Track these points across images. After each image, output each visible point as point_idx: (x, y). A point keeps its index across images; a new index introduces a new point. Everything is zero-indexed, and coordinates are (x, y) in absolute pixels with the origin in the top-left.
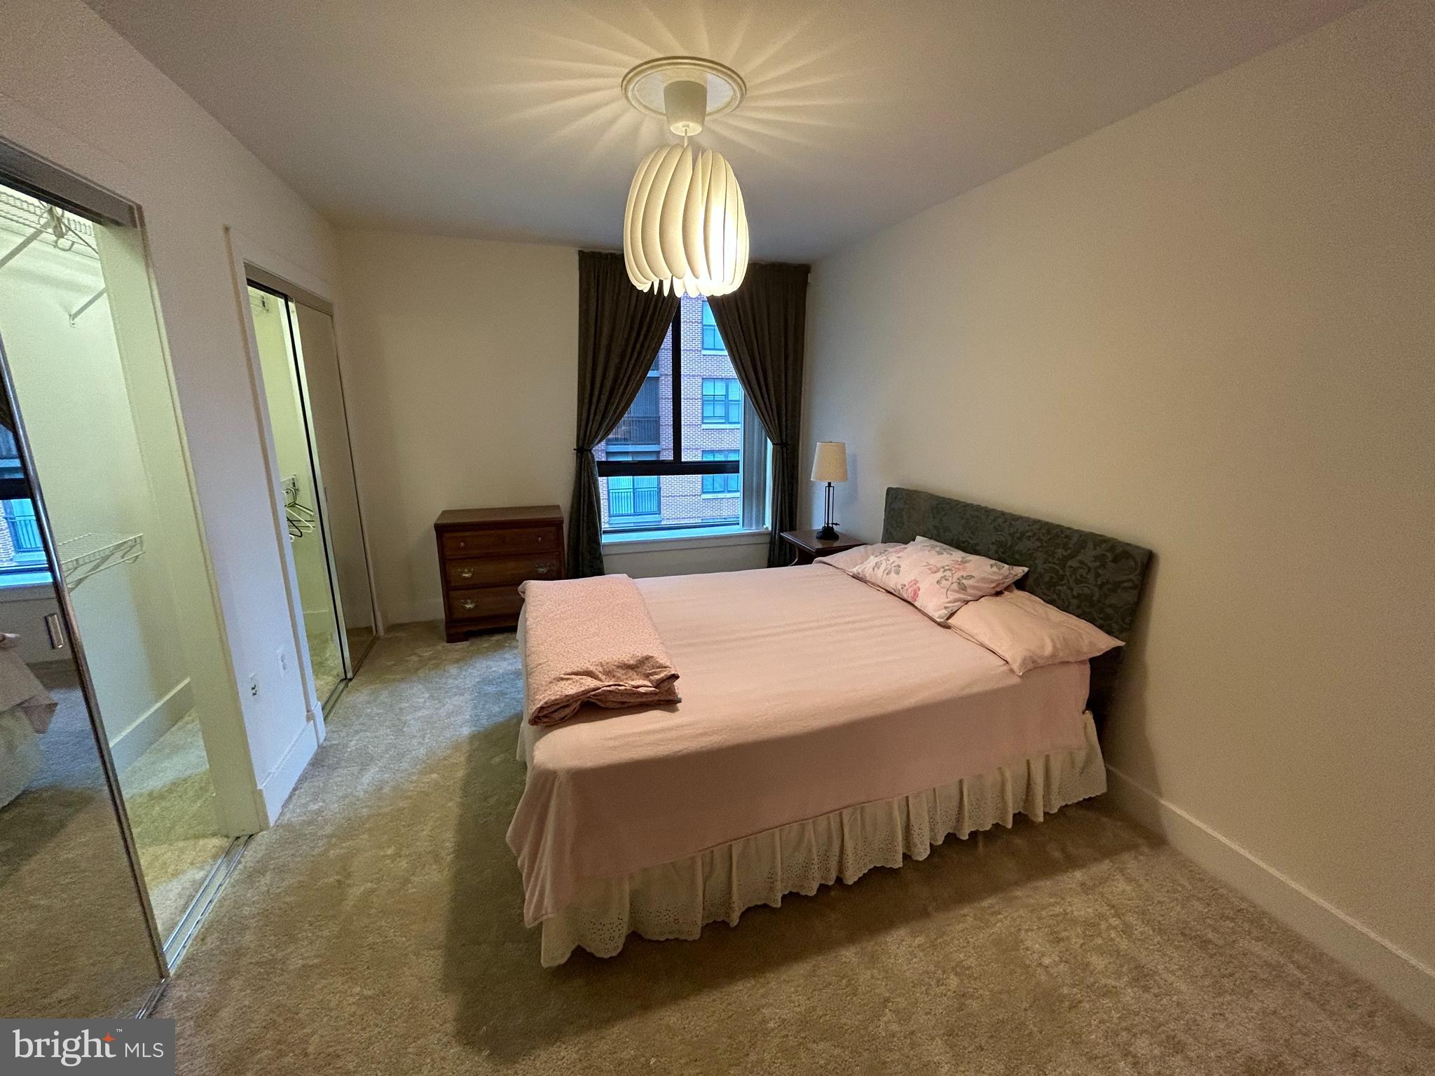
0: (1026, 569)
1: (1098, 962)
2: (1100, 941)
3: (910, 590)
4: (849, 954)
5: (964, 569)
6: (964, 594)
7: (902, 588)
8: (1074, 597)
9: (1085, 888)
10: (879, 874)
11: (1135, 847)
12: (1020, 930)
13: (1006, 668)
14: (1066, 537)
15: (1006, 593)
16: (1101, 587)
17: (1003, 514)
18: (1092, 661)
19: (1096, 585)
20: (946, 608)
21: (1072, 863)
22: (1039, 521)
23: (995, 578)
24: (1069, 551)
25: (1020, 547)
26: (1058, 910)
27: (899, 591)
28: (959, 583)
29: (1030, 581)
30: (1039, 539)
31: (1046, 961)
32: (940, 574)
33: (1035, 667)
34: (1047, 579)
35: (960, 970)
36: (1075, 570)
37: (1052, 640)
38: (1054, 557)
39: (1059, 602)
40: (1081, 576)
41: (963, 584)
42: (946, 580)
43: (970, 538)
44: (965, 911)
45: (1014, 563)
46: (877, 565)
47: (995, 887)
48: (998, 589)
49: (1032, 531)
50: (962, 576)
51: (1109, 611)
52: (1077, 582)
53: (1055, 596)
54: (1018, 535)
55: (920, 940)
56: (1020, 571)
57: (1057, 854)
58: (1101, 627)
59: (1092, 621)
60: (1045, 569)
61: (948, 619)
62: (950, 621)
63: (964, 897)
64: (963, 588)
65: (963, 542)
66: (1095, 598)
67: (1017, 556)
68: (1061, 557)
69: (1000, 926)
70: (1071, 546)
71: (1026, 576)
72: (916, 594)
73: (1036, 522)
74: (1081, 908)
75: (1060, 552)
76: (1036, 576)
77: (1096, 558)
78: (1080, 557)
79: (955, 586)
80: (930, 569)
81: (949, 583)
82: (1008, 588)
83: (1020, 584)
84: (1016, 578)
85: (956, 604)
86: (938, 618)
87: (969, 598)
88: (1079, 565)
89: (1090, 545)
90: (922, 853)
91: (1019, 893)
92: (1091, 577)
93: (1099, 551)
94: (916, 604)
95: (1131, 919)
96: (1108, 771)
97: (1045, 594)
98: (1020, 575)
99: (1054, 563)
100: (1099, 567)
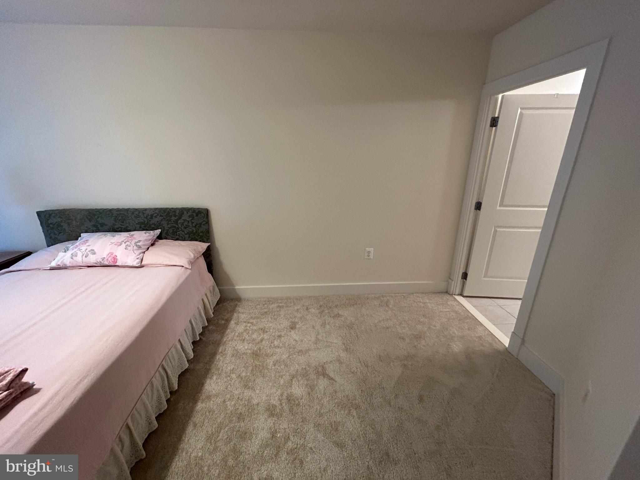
0: (160, 230)
1: (254, 336)
2: (251, 332)
3: (110, 259)
4: (200, 406)
5: (135, 238)
6: (142, 249)
7: (103, 260)
8: (186, 234)
9: (237, 324)
10: (181, 376)
11: (236, 306)
12: (234, 347)
13: (183, 269)
14: (174, 212)
15: (156, 243)
16: (195, 227)
17: (136, 210)
18: (202, 254)
19: (193, 227)
20: (137, 259)
21: (228, 321)
22: (157, 208)
23: (150, 238)
24: (177, 217)
25: (152, 222)
26: (237, 334)
27: (101, 262)
28: (136, 246)
29: (164, 235)
30: (161, 216)
31: (246, 347)
32: (124, 245)
33: (192, 263)
34: (171, 231)
35: (232, 371)
36: (183, 224)
37: (191, 252)
38: (171, 222)
39: (180, 238)
40: (186, 225)
41: (138, 245)
42: (129, 246)
43: (122, 225)
44: (218, 357)
45: (153, 229)
46: (72, 256)
47: (218, 344)
48: (152, 243)
49: (156, 213)
50: (136, 242)
51: (201, 234)
52: (185, 228)
53: (177, 237)
54: (150, 217)
55: (215, 378)
56: (158, 232)
57: (223, 322)
58: (200, 241)
59: (196, 240)
60: (169, 227)
61: (141, 263)
62: (142, 263)
63: (214, 355)
64: (140, 247)
65: (118, 228)
66: (194, 232)
67: (153, 226)
68: (174, 220)
69: (229, 351)
70: (177, 214)
71: (161, 233)
72: (115, 259)
73: (156, 209)
74: (240, 328)
75: (173, 218)
76: (165, 231)
77: (190, 216)
78: (183, 218)
79: (135, 248)
80: (115, 244)
81: (132, 247)
82: (155, 241)
83: (160, 237)
84: (158, 235)
85: (141, 255)
86: (137, 264)
87: (144, 250)
88: (183, 221)
89: (185, 212)
90: (191, 355)
91: (225, 340)
92: (190, 224)
93: (190, 214)
94: (117, 264)
95: (251, 321)
96: (219, 289)
97: (172, 237)
98: (159, 233)
99: (172, 224)
100: (192, 220)
